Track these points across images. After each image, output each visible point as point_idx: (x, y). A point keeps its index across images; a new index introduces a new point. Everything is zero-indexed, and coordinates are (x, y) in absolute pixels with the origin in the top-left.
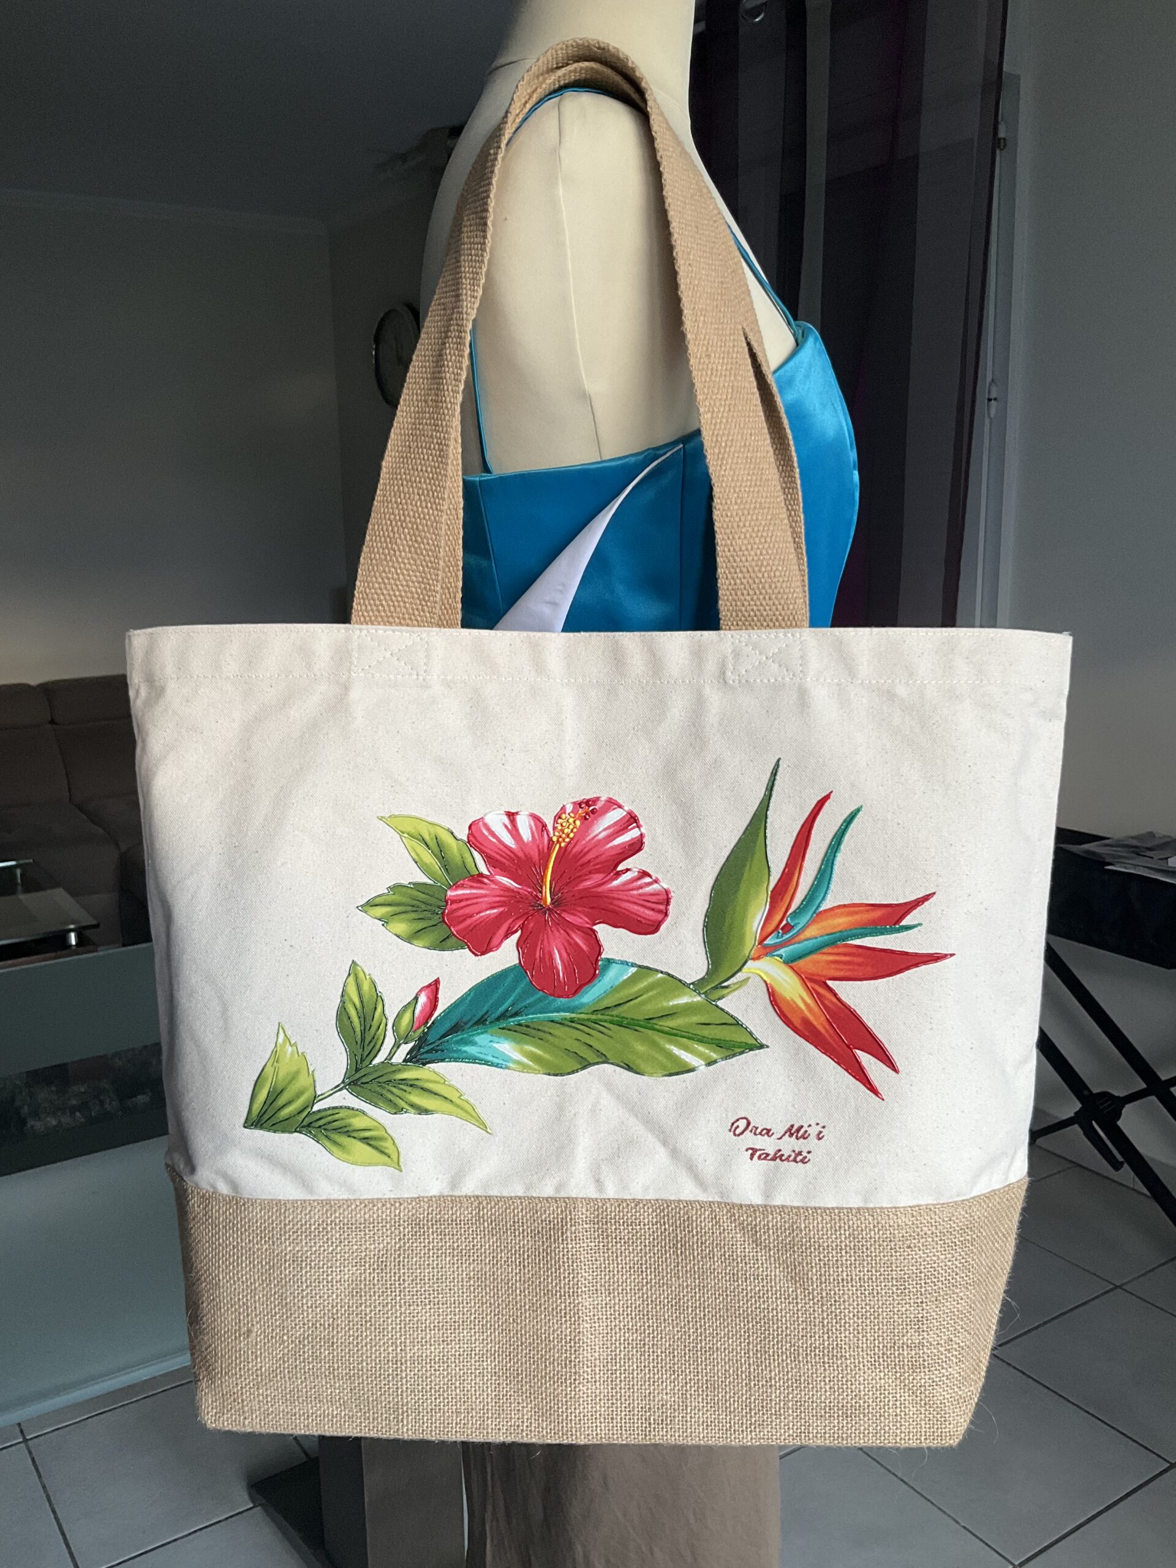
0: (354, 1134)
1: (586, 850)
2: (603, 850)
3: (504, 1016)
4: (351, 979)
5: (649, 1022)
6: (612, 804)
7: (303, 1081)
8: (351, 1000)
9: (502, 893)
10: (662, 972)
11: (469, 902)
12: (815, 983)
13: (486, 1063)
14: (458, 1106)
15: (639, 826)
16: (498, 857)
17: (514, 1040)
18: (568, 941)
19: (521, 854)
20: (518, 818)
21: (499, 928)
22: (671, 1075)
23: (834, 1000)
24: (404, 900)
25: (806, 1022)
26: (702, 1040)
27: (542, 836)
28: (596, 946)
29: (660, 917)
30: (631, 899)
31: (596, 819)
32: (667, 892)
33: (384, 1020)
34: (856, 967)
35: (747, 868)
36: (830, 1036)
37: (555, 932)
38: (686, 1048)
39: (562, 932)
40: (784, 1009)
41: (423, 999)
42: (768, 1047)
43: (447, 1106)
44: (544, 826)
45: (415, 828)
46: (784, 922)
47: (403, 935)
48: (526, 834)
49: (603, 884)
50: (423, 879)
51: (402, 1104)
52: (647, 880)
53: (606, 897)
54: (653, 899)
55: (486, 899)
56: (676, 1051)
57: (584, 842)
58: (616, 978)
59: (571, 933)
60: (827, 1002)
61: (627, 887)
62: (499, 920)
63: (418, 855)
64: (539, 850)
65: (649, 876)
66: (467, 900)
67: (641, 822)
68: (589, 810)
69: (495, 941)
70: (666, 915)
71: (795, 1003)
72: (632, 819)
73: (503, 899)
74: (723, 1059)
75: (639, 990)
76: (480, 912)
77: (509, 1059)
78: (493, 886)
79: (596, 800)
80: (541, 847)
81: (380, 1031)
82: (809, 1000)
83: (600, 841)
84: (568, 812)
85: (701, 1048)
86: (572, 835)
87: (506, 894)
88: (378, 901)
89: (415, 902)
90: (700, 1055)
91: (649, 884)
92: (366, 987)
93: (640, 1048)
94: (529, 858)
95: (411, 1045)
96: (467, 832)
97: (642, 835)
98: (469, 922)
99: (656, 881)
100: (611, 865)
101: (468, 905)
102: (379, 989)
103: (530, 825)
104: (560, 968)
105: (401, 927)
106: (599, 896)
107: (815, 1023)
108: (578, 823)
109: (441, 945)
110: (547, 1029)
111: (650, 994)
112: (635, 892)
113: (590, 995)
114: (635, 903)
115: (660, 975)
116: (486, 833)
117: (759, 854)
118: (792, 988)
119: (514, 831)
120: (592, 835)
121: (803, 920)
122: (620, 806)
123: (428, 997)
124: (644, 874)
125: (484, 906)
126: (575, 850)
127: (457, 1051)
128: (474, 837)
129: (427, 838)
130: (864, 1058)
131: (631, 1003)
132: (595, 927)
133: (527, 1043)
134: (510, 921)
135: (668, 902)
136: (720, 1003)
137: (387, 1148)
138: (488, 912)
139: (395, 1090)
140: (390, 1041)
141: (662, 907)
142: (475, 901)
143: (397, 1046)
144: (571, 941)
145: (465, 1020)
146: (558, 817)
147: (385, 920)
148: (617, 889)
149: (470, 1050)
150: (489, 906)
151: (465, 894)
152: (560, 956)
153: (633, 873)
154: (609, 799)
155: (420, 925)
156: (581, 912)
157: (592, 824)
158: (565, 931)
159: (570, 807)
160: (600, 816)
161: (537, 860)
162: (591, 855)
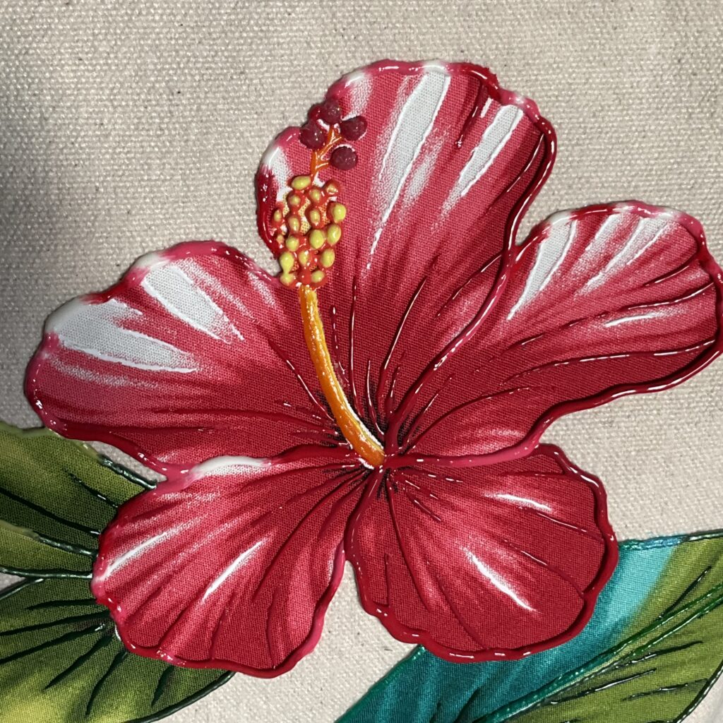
9: (236, 503)
15: (502, 97)
20: (146, 284)
27: (246, 282)
31: (372, 144)
37: (447, 515)
44: (235, 261)
61: (571, 280)
62: (273, 563)
65: (609, 208)
79: (336, 96)
87: (246, 497)
91: (622, 235)
94: (250, 373)
101: (168, 579)
124: (591, 216)
125: (215, 557)
132: (547, 437)
135: (699, 255)
151: (133, 563)
152: (492, 561)
153: (561, 235)
154: (373, 67)
155: (77, 687)
156: (475, 426)
157: (369, 173)
158: (467, 495)
159: (278, 165)
160: (377, 131)
161: (267, 357)
162: (417, 261)
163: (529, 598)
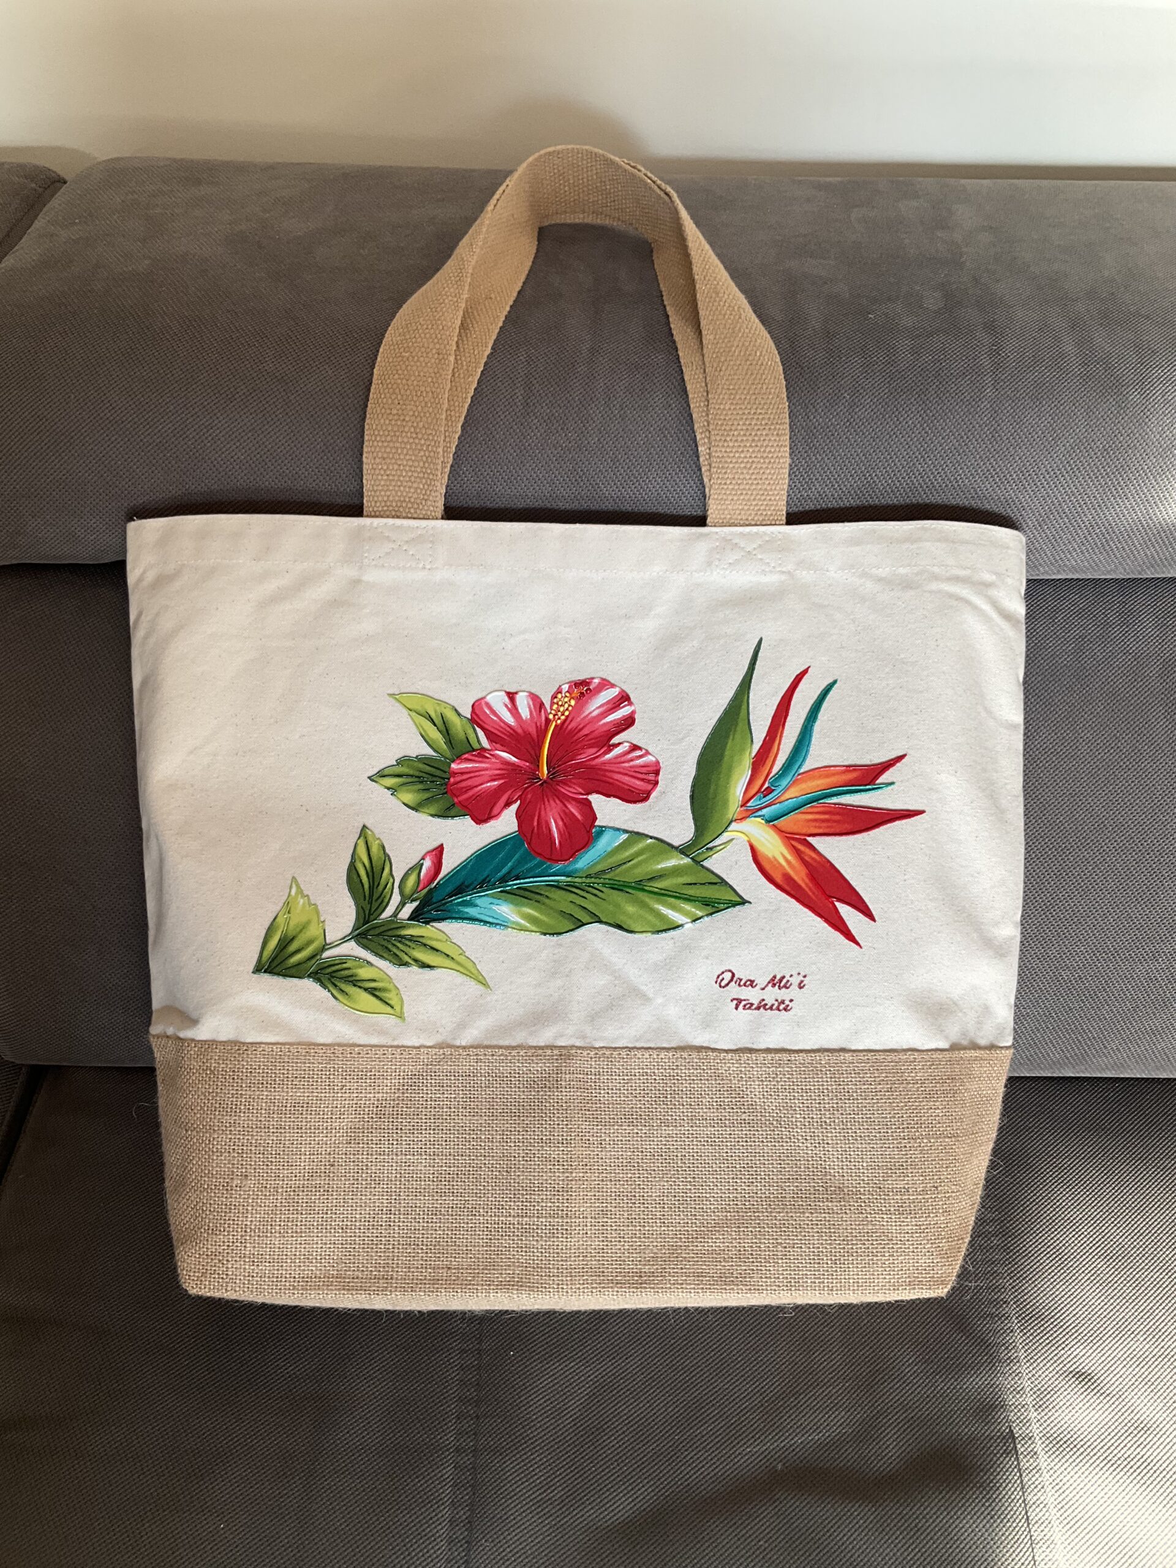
0: (359, 984)
1: (581, 726)
2: (596, 726)
3: (504, 880)
4: (361, 843)
5: (639, 885)
6: (605, 684)
7: (313, 931)
8: (361, 860)
9: (501, 766)
10: (651, 838)
11: (472, 775)
12: (796, 841)
13: (486, 922)
14: (459, 963)
15: (630, 704)
16: (499, 734)
17: (512, 903)
18: (564, 811)
19: (520, 731)
20: (518, 697)
21: (499, 798)
22: (658, 932)
23: (814, 855)
24: (411, 772)
25: (787, 877)
26: (689, 899)
27: (540, 711)
28: (591, 815)
29: (650, 787)
30: (622, 770)
31: (590, 698)
32: (658, 763)
33: (391, 880)
34: (835, 824)
35: (731, 737)
36: (810, 889)
37: (552, 802)
38: (673, 908)
39: (558, 802)
40: (767, 867)
41: (427, 863)
42: (750, 902)
43: (447, 963)
44: (542, 705)
45: (422, 706)
46: (766, 785)
47: (410, 804)
48: (525, 712)
49: (597, 757)
50: (429, 752)
51: (406, 958)
52: (638, 753)
53: (599, 769)
54: (644, 770)
55: (487, 772)
56: (665, 910)
57: (579, 719)
58: (608, 844)
59: (566, 803)
60: (806, 858)
61: (619, 760)
62: (500, 790)
63: (425, 731)
64: (537, 727)
65: (640, 748)
66: (470, 772)
67: (632, 700)
68: (583, 689)
69: (495, 811)
70: (656, 783)
71: (776, 860)
72: (624, 698)
73: (503, 772)
74: (707, 915)
75: (632, 855)
76: (482, 784)
77: (508, 920)
78: (494, 760)
79: (590, 681)
80: (538, 724)
81: (386, 890)
82: (789, 857)
83: (594, 718)
84: (564, 692)
85: (688, 907)
86: (567, 713)
87: (505, 767)
88: (386, 772)
89: (421, 774)
90: (686, 914)
91: (641, 757)
92: (374, 849)
93: (631, 909)
94: (527, 734)
95: (415, 904)
96: (470, 709)
97: (633, 712)
98: (470, 793)
99: (647, 753)
100: (605, 741)
101: (471, 778)
102: (387, 851)
103: (528, 704)
104: (556, 835)
105: (409, 797)
106: (592, 768)
107: (796, 878)
108: (573, 703)
109: (445, 814)
110: (542, 892)
111: (640, 858)
112: (626, 765)
113: (585, 861)
114: (626, 774)
115: (650, 841)
116: (488, 712)
117: (741, 725)
118: (774, 847)
119: (514, 710)
120: (587, 713)
121: (784, 783)
122: (613, 686)
123: (433, 862)
124: (635, 748)
125: (486, 778)
126: (570, 727)
127: (459, 912)
128: (477, 715)
129: (433, 715)
130: (844, 910)
131: (624, 867)
132: (590, 797)
133: (523, 905)
134: (510, 792)
135: (657, 773)
136: (705, 863)
137: (390, 999)
138: (489, 784)
139: (399, 945)
140: (396, 899)
141: (651, 777)
142: (477, 774)
143: (402, 904)
144: (567, 811)
145: (466, 883)
146: (554, 697)
147: (393, 790)
148: (610, 762)
149: (471, 911)
150: (489, 779)
151: (467, 768)
152: (556, 822)
153: (626, 747)
154: (603, 679)
155: (426, 795)
156: (575, 784)
157: (587, 702)
158: (561, 801)
159: (565, 688)
160: (595, 695)
161: (535, 736)
162: (585, 731)
163: (560, 842)
